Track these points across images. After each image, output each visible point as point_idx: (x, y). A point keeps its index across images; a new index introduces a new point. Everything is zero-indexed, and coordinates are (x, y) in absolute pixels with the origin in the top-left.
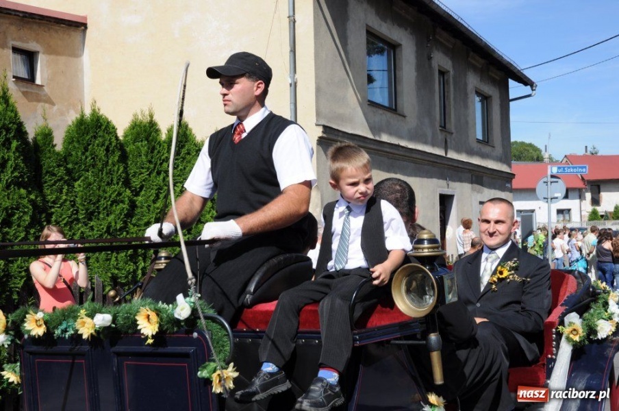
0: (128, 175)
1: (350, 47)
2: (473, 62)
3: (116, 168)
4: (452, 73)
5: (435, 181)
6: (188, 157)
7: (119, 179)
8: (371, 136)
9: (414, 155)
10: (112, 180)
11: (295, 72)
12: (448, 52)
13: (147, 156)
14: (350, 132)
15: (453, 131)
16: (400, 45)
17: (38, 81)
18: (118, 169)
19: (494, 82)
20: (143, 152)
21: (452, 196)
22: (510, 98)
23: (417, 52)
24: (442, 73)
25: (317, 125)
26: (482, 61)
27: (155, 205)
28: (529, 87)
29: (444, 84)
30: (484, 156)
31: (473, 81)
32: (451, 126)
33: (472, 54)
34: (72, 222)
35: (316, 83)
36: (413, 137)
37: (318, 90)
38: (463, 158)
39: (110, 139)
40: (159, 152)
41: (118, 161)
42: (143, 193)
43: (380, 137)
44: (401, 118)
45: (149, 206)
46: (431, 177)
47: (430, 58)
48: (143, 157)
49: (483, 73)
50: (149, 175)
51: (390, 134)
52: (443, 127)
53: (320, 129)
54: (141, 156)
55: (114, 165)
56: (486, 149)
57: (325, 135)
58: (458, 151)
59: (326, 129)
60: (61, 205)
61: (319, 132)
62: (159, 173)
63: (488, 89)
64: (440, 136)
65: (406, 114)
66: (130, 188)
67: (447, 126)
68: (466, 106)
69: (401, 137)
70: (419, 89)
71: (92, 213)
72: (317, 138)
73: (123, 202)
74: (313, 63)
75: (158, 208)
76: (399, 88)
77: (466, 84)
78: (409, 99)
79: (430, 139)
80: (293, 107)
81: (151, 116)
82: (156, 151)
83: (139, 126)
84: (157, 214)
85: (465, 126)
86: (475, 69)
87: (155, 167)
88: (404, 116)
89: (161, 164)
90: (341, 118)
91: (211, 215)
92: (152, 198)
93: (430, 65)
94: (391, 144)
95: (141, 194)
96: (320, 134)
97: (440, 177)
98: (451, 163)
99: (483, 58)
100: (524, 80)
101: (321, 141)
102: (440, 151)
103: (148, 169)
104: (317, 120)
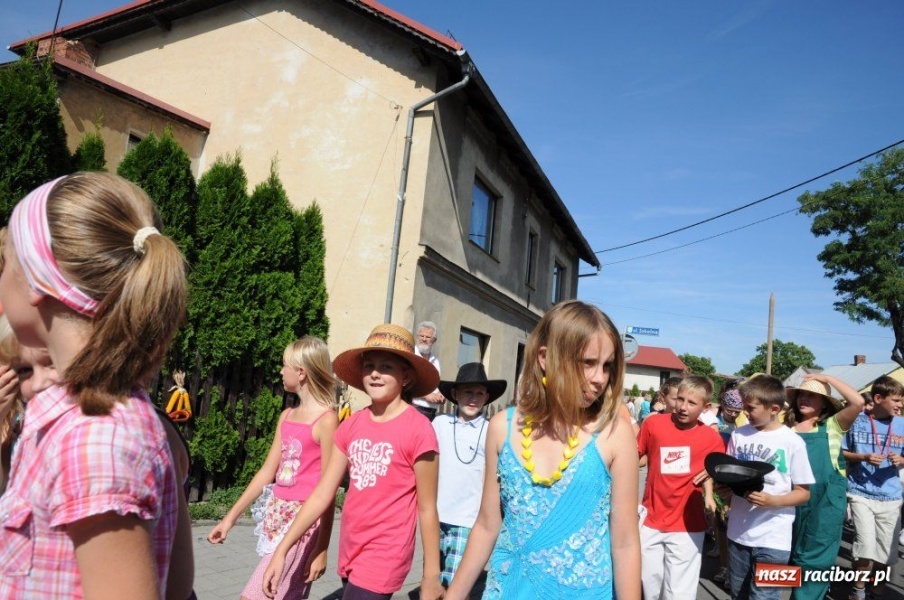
0: (193, 220)
1: (459, 182)
3: (178, 207)
5: (516, 330)
6: (275, 218)
7: (180, 221)
8: (467, 270)
9: (503, 301)
10: (170, 219)
11: (405, 190)
12: (539, 218)
13: (223, 203)
14: (450, 260)
15: (535, 288)
16: (502, 197)
18: (182, 208)
19: (569, 256)
20: (220, 199)
22: (580, 273)
23: (515, 208)
24: (532, 236)
25: (420, 245)
27: (223, 264)
28: (595, 268)
29: (532, 245)
31: (554, 250)
32: (535, 283)
33: (556, 226)
35: (425, 204)
36: (502, 284)
37: (425, 211)
39: (178, 170)
40: (239, 202)
41: (183, 199)
42: (210, 246)
43: (475, 272)
44: (495, 263)
45: (215, 263)
46: (513, 325)
47: (524, 217)
48: (219, 205)
49: (562, 245)
50: (222, 227)
51: (485, 273)
52: (528, 284)
53: (423, 249)
54: (216, 203)
55: (177, 203)
57: (426, 256)
58: (538, 307)
59: (429, 250)
61: (421, 252)
62: (234, 227)
63: (566, 262)
64: (525, 290)
65: (500, 259)
66: (194, 237)
67: (531, 282)
68: (547, 270)
69: (492, 279)
70: (512, 241)
72: (418, 258)
74: (423, 184)
75: (225, 268)
76: (496, 235)
77: (549, 251)
78: (504, 247)
79: (517, 288)
80: (398, 224)
81: (238, 161)
82: (235, 201)
83: (222, 169)
84: (222, 274)
85: (544, 287)
87: (231, 219)
88: (498, 262)
89: (239, 217)
90: (443, 244)
92: (220, 254)
93: (524, 224)
94: (485, 284)
95: (208, 247)
96: (422, 254)
97: (522, 327)
98: (531, 316)
99: (564, 232)
100: (592, 260)
101: (422, 262)
102: (523, 303)
103: (222, 219)
104: (421, 240)
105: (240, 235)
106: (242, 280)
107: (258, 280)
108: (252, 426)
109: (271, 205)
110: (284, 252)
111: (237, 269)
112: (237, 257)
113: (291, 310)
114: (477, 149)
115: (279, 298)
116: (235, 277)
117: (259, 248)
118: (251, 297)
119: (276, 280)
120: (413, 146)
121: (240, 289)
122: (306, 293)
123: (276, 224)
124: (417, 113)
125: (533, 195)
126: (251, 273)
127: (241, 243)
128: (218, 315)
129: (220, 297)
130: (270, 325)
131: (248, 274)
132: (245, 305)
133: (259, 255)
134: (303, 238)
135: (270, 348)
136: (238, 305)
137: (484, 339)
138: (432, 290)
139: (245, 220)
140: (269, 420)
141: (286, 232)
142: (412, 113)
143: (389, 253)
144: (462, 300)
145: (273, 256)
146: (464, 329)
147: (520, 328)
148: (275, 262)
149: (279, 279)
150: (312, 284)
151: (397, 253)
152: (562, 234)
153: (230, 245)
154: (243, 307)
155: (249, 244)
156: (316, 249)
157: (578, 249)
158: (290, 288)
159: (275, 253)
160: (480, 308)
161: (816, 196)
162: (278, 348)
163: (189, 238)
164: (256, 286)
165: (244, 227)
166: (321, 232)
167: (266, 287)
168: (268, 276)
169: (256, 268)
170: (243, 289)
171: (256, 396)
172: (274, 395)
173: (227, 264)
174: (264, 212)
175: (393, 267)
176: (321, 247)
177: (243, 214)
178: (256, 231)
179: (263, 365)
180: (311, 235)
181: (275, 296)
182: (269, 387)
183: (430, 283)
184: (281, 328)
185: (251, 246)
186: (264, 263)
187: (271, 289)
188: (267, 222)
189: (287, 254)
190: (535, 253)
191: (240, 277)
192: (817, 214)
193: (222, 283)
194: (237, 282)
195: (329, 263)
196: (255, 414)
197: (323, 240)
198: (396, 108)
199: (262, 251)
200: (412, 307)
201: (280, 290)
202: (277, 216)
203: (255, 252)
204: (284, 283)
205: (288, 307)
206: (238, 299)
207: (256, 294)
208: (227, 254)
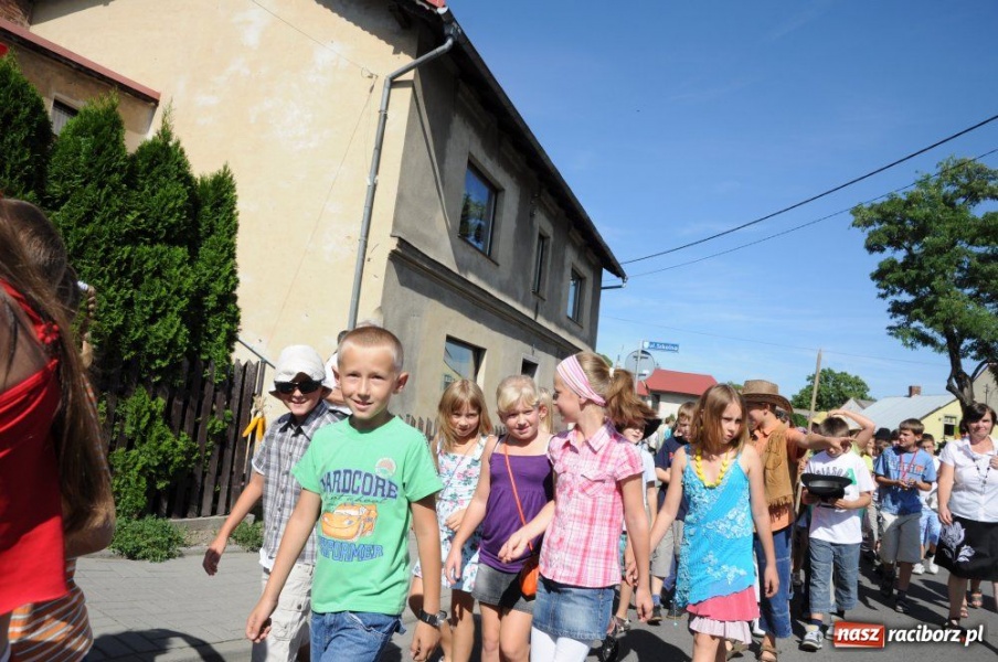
0: (41, 172)
1: (447, 167)
3: (15, 152)
4: (552, 239)
5: (520, 344)
7: (18, 170)
8: (455, 270)
9: (501, 309)
11: (377, 172)
12: (550, 217)
13: (87, 155)
14: (432, 256)
15: (546, 298)
16: (503, 190)
18: (21, 155)
19: (589, 264)
20: (84, 150)
21: (535, 366)
22: (603, 285)
23: (520, 203)
24: (542, 238)
25: (392, 236)
27: (80, 229)
28: (621, 280)
29: (543, 249)
30: (571, 333)
31: (571, 256)
32: (545, 292)
33: (573, 228)
35: (398, 189)
36: (502, 290)
37: (400, 197)
38: (551, 327)
40: (110, 154)
42: (65, 206)
43: (466, 274)
44: (493, 265)
45: (69, 228)
46: (517, 338)
47: (532, 216)
48: (83, 158)
49: (581, 252)
50: (85, 184)
51: (480, 276)
52: (536, 293)
53: (395, 241)
54: (78, 155)
55: (14, 147)
56: (575, 328)
57: (399, 250)
58: (548, 319)
59: (402, 242)
61: (393, 244)
62: (101, 185)
63: (584, 270)
64: (532, 299)
65: (499, 261)
66: (40, 193)
67: (541, 292)
68: (561, 279)
69: (491, 284)
70: (516, 242)
72: (389, 251)
74: (399, 165)
75: (83, 234)
76: (495, 234)
77: (563, 257)
78: (505, 248)
79: (521, 298)
80: (367, 211)
81: (114, 106)
82: (104, 153)
84: (79, 242)
85: (557, 299)
87: (96, 175)
88: (497, 265)
89: (109, 173)
90: (423, 238)
91: (182, 269)
92: (78, 217)
93: (531, 223)
94: (479, 288)
95: (62, 208)
96: (394, 247)
97: (527, 341)
98: (538, 329)
99: (583, 237)
100: (617, 271)
101: (394, 256)
102: (529, 314)
103: (84, 175)
104: (393, 231)
105: (108, 196)
106: (107, 251)
107: (131, 252)
108: (121, 434)
109: (158, 163)
110: (173, 220)
111: (101, 237)
112: (103, 222)
113: (178, 292)
114: (471, 131)
115: (162, 277)
116: (97, 247)
117: (137, 214)
118: (121, 274)
120: (388, 121)
121: (104, 261)
122: (205, 275)
123: (164, 186)
124: (394, 83)
125: (544, 191)
126: (124, 244)
127: (109, 206)
130: (147, 309)
131: (117, 244)
133: (135, 223)
134: (207, 208)
135: (146, 339)
137: (478, 352)
138: (407, 290)
139: (116, 177)
140: (142, 426)
141: (178, 197)
142: (388, 83)
143: (357, 246)
144: (448, 306)
145: (155, 225)
146: (450, 339)
147: (525, 342)
148: (159, 232)
149: (162, 254)
150: (214, 264)
151: (366, 246)
152: (581, 239)
153: (95, 207)
154: (109, 285)
155: (122, 209)
156: (224, 222)
157: (600, 258)
158: (179, 266)
159: (158, 221)
160: (472, 316)
161: (870, 209)
162: (157, 338)
163: (32, 193)
164: (129, 260)
165: (115, 188)
166: (233, 203)
167: (146, 261)
168: (147, 248)
169: (132, 238)
170: (109, 262)
171: (128, 397)
172: (154, 398)
173: (87, 231)
174: (148, 170)
175: (360, 262)
176: (230, 220)
177: (115, 170)
178: (135, 193)
179: (136, 359)
180: (218, 205)
181: (158, 273)
182: (147, 388)
183: (404, 283)
184: (164, 314)
185: (123, 212)
186: (144, 232)
187: (150, 265)
188: (152, 183)
189: (177, 224)
190: (547, 257)
191: (104, 246)
192: (871, 228)
193: (78, 253)
194: (100, 254)
195: (242, 241)
196: (124, 419)
197: (235, 212)
198: (371, 77)
199: (139, 217)
200: (380, 309)
201: (165, 267)
202: (167, 176)
203: (130, 218)
204: (171, 259)
205: (174, 288)
206: (102, 275)
207: (128, 269)
208: (88, 218)
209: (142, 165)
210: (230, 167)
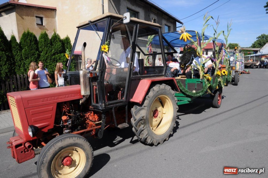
0: (37, 47)
2: (164, 17)
4: (157, 20)
7: (35, 49)
10: (32, 49)
16: (139, 12)
17: (44, 25)
18: (34, 46)
19: (171, 22)
20: (43, 41)
22: (177, 27)
23: (145, 14)
26: (167, 17)
28: (181, 24)
31: (164, 22)
33: (164, 15)
34: (21, 60)
40: (47, 41)
41: (34, 44)
42: (43, 52)
45: (44, 56)
47: (149, 16)
48: (43, 43)
49: (167, 20)
50: (45, 47)
60: (18, 56)
62: (47, 47)
66: (39, 51)
68: (162, 29)
71: (27, 58)
73: (36, 55)
77: (162, 23)
84: (46, 57)
86: (165, 19)
87: (46, 45)
89: (48, 44)
100: (180, 22)
103: (44, 46)
105: (49, 48)
106: (51, 58)
107: (55, 57)
109: (55, 39)
110: (60, 49)
111: (49, 56)
112: (49, 53)
113: (64, 61)
118: (54, 61)
119: (59, 56)
120: (104, 7)
121: (51, 60)
123: (57, 44)
126: (53, 55)
127: (49, 50)
128: (47, 66)
129: (47, 62)
131: (52, 56)
132: (53, 62)
133: (54, 52)
134: (66, 44)
136: (51, 63)
139: (49, 45)
141: (59, 45)
148: (58, 52)
153: (47, 51)
154: (52, 63)
158: (63, 57)
159: (58, 50)
163: (37, 52)
164: (55, 58)
166: (70, 42)
167: (57, 58)
168: (57, 55)
169: (54, 54)
170: (51, 59)
173: (47, 55)
174: (54, 41)
178: (53, 46)
180: (67, 43)
181: (60, 59)
185: (52, 50)
186: (56, 53)
188: (55, 44)
189: (61, 50)
193: (47, 59)
199: (55, 50)
202: (57, 42)
203: (53, 51)
204: (61, 56)
205: (63, 61)
206: (51, 62)
207: (55, 60)
208: (47, 53)
209: (53, 41)
210: (68, 35)
